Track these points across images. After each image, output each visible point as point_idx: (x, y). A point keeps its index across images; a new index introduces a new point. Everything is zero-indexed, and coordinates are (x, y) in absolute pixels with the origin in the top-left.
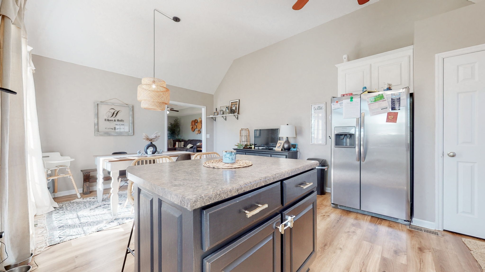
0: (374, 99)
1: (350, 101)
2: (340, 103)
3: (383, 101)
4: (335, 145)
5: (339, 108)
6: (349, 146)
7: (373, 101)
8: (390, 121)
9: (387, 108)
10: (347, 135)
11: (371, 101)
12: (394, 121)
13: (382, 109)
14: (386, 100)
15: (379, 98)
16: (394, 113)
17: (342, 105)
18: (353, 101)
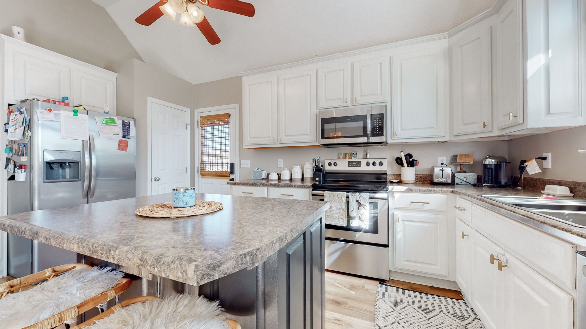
0: (106, 121)
1: (73, 115)
2: (55, 114)
3: (114, 126)
4: (45, 178)
5: (53, 121)
6: (69, 178)
7: (104, 124)
8: (121, 149)
9: (119, 135)
10: (66, 163)
11: (102, 123)
12: (125, 149)
13: (114, 135)
14: (117, 126)
15: (111, 122)
16: (125, 141)
17: (60, 118)
18: (77, 116)
